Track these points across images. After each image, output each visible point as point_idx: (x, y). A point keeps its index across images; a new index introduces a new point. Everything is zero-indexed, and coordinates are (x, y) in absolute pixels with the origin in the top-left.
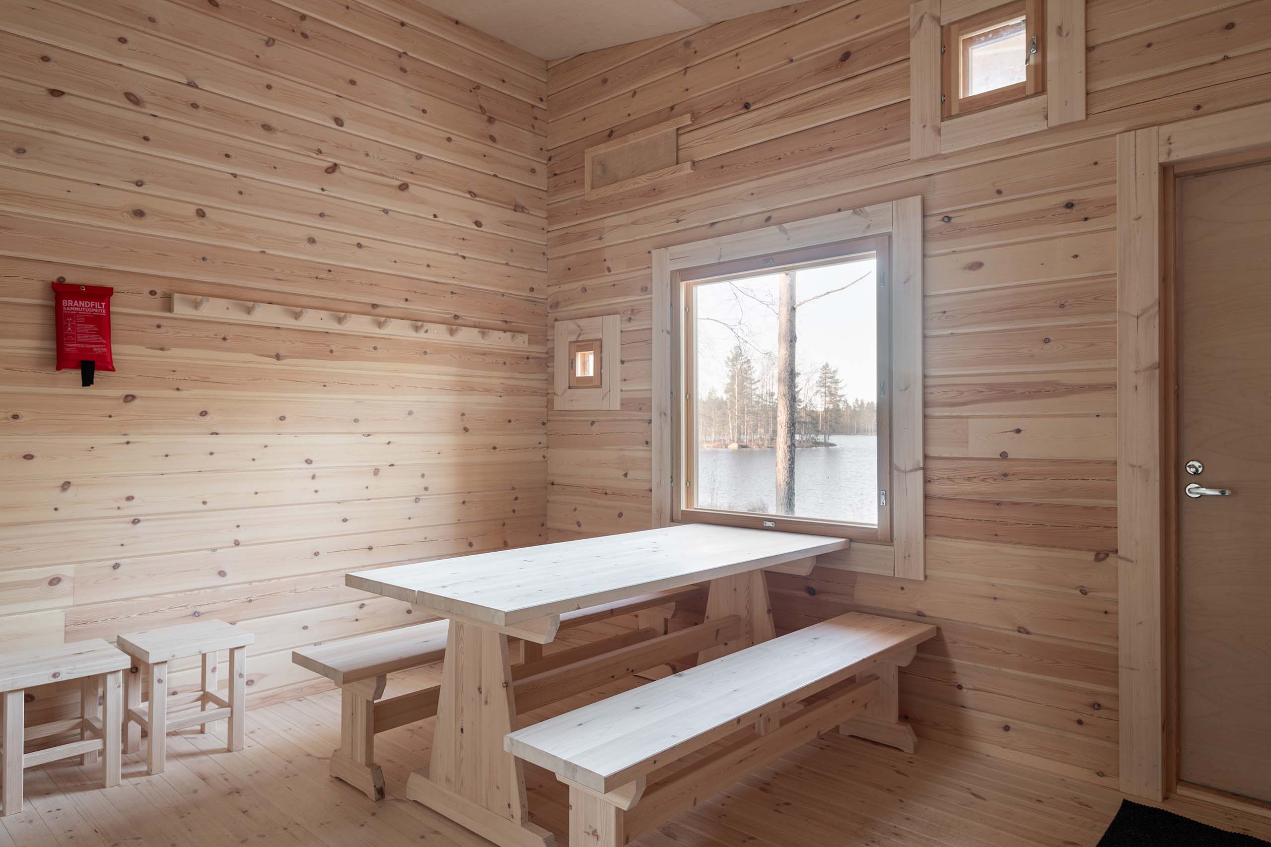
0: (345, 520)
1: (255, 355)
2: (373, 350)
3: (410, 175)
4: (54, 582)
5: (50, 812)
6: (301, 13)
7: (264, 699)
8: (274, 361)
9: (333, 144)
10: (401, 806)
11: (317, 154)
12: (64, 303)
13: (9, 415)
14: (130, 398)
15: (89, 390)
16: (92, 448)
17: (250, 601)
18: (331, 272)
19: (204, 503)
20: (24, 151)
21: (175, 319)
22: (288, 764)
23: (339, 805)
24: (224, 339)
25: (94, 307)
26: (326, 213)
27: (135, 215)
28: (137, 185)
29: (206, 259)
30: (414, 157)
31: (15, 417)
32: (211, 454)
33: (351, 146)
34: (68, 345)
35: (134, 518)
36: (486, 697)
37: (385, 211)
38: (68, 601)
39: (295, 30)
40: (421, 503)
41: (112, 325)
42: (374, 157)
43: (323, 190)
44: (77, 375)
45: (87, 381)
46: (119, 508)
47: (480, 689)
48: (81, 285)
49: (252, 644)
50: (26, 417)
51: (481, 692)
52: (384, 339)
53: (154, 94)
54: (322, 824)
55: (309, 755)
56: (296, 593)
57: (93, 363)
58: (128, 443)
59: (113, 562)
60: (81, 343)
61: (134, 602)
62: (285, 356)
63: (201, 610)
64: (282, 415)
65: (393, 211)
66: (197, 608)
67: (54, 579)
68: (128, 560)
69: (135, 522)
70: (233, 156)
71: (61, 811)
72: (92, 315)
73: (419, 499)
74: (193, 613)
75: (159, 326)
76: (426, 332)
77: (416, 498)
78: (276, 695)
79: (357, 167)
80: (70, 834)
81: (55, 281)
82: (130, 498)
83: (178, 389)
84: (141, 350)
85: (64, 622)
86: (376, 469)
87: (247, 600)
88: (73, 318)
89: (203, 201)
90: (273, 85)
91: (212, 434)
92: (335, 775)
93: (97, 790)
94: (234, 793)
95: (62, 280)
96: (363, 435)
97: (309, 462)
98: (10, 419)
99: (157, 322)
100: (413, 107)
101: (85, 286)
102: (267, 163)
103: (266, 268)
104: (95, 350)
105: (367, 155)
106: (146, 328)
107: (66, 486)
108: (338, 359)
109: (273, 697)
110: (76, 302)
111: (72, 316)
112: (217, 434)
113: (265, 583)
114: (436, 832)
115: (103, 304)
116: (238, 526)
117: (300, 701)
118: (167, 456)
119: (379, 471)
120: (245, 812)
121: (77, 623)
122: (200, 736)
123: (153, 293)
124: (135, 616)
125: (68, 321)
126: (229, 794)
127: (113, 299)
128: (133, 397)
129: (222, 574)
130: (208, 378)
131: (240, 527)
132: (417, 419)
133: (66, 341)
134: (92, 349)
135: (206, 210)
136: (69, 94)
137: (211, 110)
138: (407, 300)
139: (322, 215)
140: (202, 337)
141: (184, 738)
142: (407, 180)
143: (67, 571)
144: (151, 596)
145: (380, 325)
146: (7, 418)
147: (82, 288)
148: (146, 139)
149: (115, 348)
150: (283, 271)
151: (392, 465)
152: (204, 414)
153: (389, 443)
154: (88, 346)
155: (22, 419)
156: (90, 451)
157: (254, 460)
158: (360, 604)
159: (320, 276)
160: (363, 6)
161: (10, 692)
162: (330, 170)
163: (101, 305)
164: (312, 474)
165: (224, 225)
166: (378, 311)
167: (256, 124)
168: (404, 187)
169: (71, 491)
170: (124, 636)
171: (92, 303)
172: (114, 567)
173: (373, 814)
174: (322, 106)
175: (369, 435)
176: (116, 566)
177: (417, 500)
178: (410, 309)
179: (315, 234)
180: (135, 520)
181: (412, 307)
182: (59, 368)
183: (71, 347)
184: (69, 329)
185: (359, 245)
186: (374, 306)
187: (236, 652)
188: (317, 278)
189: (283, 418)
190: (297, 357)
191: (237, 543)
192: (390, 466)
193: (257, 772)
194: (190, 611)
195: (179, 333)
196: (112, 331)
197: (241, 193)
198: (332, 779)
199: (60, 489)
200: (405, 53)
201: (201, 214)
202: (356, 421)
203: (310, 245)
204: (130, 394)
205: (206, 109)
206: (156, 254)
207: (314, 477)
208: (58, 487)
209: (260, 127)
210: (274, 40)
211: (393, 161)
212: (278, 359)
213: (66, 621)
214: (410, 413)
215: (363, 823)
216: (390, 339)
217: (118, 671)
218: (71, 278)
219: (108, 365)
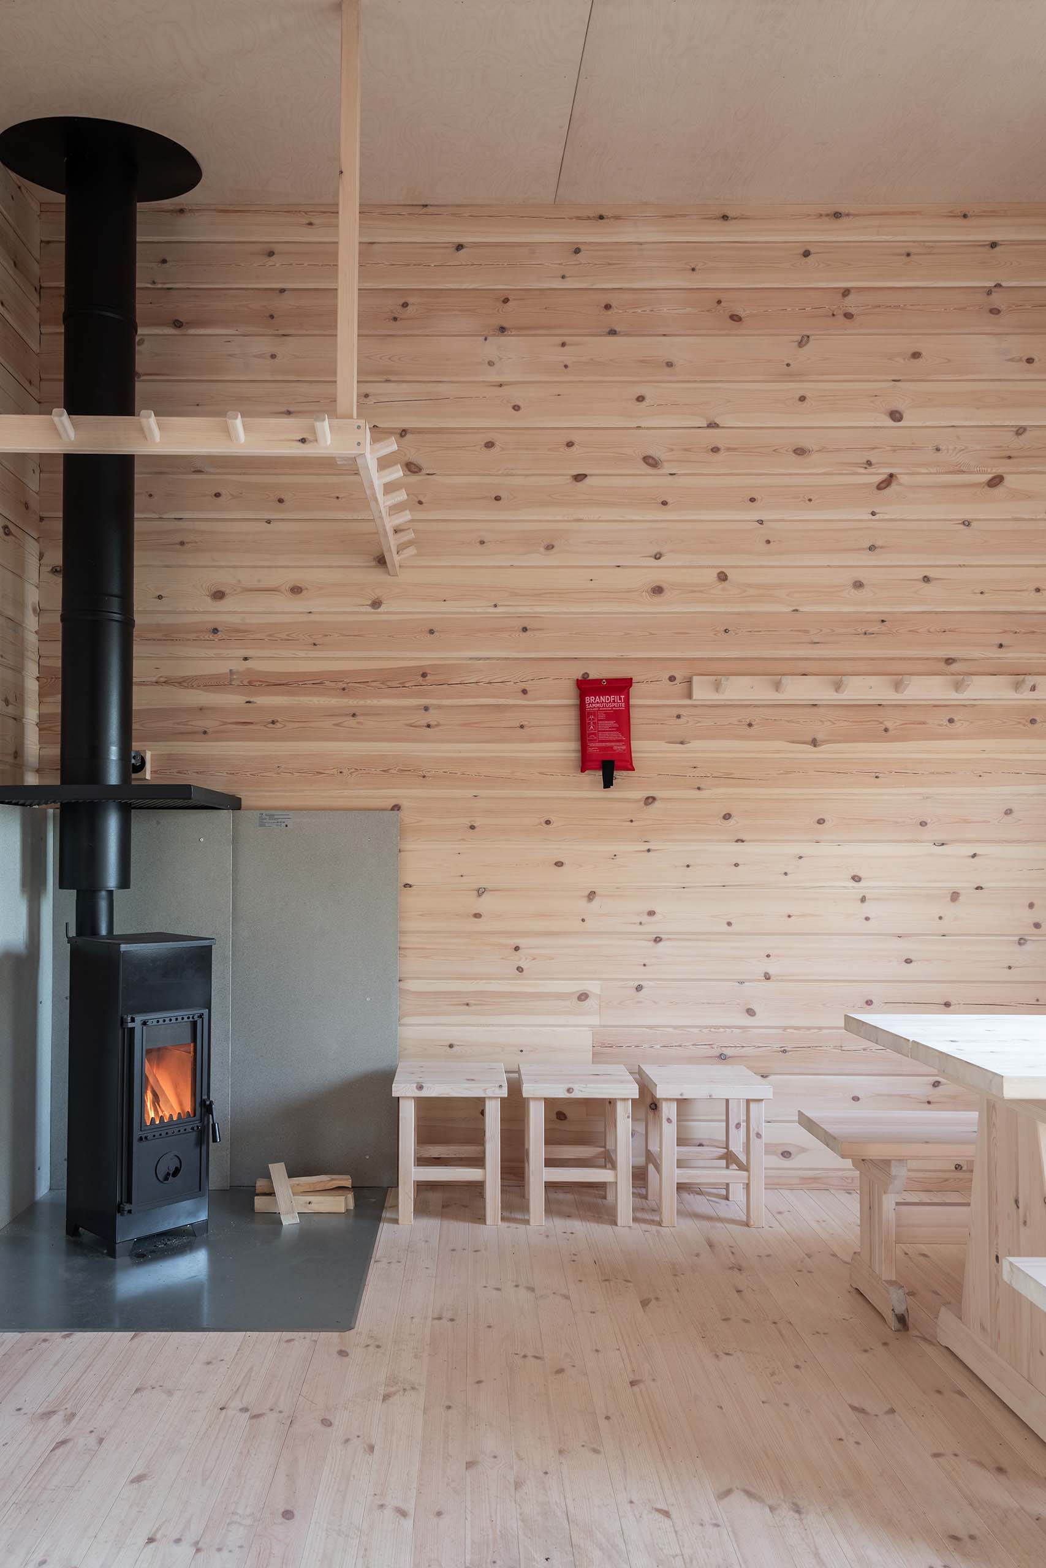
0: (909, 961)
1: (786, 741)
2: (948, 724)
3: (1008, 461)
4: (583, 997)
5: (565, 1233)
6: (844, 288)
7: (804, 1180)
8: (810, 748)
9: (889, 448)
10: (925, 1346)
11: (866, 468)
12: (586, 700)
13: (543, 820)
14: (650, 800)
15: (611, 793)
16: (615, 855)
17: (784, 1051)
18: (885, 623)
19: (729, 924)
20: (553, 547)
21: (696, 706)
22: (806, 1256)
23: (847, 1320)
24: (750, 725)
25: (614, 701)
26: (878, 543)
27: (653, 593)
28: (656, 558)
29: (729, 631)
30: (1012, 433)
31: (548, 822)
32: (736, 865)
33: (913, 444)
34: (591, 745)
35: (655, 936)
36: (1025, 1216)
37: (966, 523)
38: (595, 1020)
39: (835, 313)
40: (1028, 947)
41: (631, 720)
42: (948, 449)
43: (873, 514)
44: (598, 775)
45: (608, 783)
46: (641, 923)
47: (1017, 1202)
48: (602, 680)
49: (770, 1099)
50: (557, 822)
51: (1018, 1207)
52: (965, 706)
53: (672, 450)
54: (818, 1333)
55: (834, 1255)
56: (842, 1050)
57: (613, 762)
58: (649, 850)
59: (637, 984)
60: (602, 741)
61: (658, 1032)
62: (824, 741)
63: (728, 1052)
64: (821, 817)
65: (979, 520)
66: (723, 1049)
67: (582, 995)
68: (651, 983)
69: (658, 940)
70: (760, 498)
71: (574, 1235)
72: (612, 710)
73: (1025, 940)
74: (718, 1055)
75: (679, 717)
76: (1033, 688)
77: (1021, 939)
78: (819, 1178)
79: (923, 470)
80: (574, 1258)
81: (580, 679)
82: (651, 913)
83: (699, 788)
84: (662, 745)
85: (591, 1042)
86: (954, 893)
87: (780, 1049)
88: (594, 716)
89: (724, 562)
90: (808, 394)
91: (737, 841)
92: (855, 1286)
93: (610, 1226)
94: (735, 1269)
95: (586, 676)
96: (934, 844)
97: (856, 879)
98: (544, 825)
99: (676, 712)
100: (1011, 360)
101: (606, 679)
102: (800, 497)
103: (799, 631)
104: (615, 748)
105: (938, 450)
106: (664, 720)
107: (592, 895)
108: (896, 739)
109: (815, 1179)
110: (597, 697)
111: (594, 714)
112: (743, 841)
113: (802, 1032)
114: (961, 1393)
115: (622, 697)
116: (768, 956)
117: (850, 1193)
118: (688, 866)
119: (958, 897)
120: (738, 1291)
121: (603, 1046)
122: (724, 1202)
123: (672, 679)
124: (658, 1047)
125: (590, 720)
126: (730, 1268)
127: (633, 691)
128: (654, 799)
129: (751, 1012)
130: (732, 774)
131: (771, 957)
132: (1020, 820)
133: (589, 740)
134: (612, 747)
135: (726, 571)
136: (591, 475)
137: (734, 449)
138: (1001, 646)
139: (872, 548)
140: (725, 725)
141: (708, 1200)
142: (999, 470)
143: (593, 987)
144: (675, 1027)
145: (958, 686)
146: (541, 824)
147: (604, 682)
148: (664, 503)
149: (634, 744)
150: (821, 630)
151: (979, 888)
152: (727, 817)
153: (974, 856)
154: (608, 744)
155: (554, 824)
156: (613, 859)
157: (786, 874)
158: (935, 1080)
159: (871, 630)
160: (931, 244)
161: (532, 1098)
162: (883, 485)
163: (620, 699)
164: (861, 895)
165: (749, 586)
166: (955, 667)
167: (787, 451)
168: (996, 481)
169: (597, 901)
170: (644, 1067)
171: (612, 697)
172: (637, 988)
173: (885, 1344)
174: (872, 402)
175: (943, 844)
176: (639, 988)
177: (1022, 941)
178: (1006, 658)
179: (861, 575)
180: (656, 938)
181: (1010, 655)
182: (583, 770)
183: (593, 747)
184: (592, 727)
185: (926, 579)
186: (949, 661)
187: (752, 1105)
188: (865, 633)
189: (822, 822)
190: (839, 742)
191: (767, 977)
192: (977, 888)
193: (768, 1256)
194: (716, 1052)
195: (699, 722)
196: (631, 726)
197: (768, 542)
198: (852, 1290)
199: (586, 899)
200: (998, 286)
201: (723, 577)
202: (923, 824)
203: (856, 591)
204: (651, 795)
205: (728, 449)
206: (676, 633)
207: (863, 900)
208: (584, 897)
209: (791, 453)
210: (808, 337)
211: (978, 447)
212: (815, 746)
213: (593, 1041)
214: (1008, 812)
215: (868, 1349)
216: (975, 705)
217: (628, 1099)
218: (593, 675)
219: (628, 765)
